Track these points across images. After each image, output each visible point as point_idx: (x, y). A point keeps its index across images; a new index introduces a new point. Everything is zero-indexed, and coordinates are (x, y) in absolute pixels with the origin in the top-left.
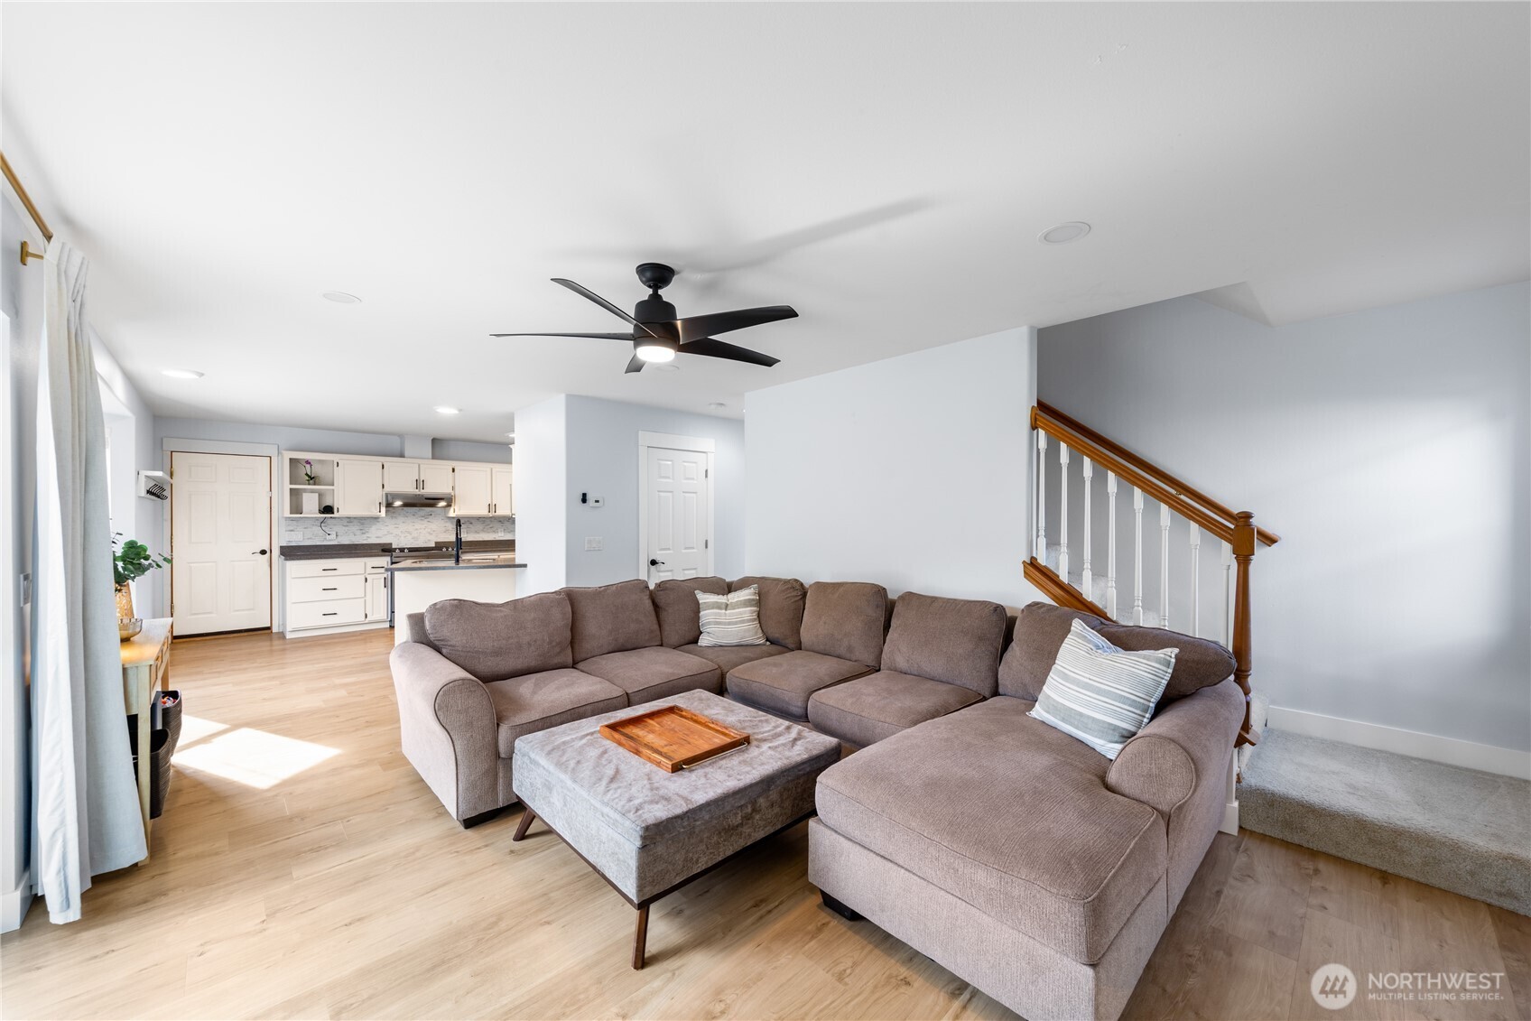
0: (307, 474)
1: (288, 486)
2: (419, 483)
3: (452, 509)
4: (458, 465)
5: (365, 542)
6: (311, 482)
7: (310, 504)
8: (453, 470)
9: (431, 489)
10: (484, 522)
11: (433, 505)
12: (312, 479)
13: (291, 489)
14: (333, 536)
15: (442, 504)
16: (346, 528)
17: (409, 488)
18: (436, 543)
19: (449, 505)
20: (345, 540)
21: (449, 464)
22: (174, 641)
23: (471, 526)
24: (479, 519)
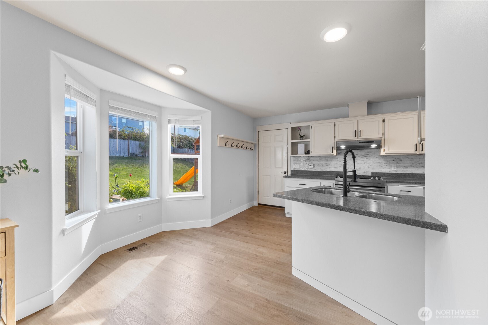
0: (300, 135)
1: (290, 141)
2: (358, 133)
3: (382, 150)
4: (386, 117)
5: (328, 170)
6: (301, 138)
7: (301, 148)
8: (384, 121)
9: (365, 136)
10: (412, 159)
11: (368, 148)
12: (302, 137)
13: (291, 142)
14: (312, 166)
15: (374, 146)
16: (319, 162)
17: (351, 137)
18: (372, 173)
19: (379, 147)
20: (318, 169)
21: (380, 117)
22: (259, 205)
23: (400, 162)
24: (408, 156)
